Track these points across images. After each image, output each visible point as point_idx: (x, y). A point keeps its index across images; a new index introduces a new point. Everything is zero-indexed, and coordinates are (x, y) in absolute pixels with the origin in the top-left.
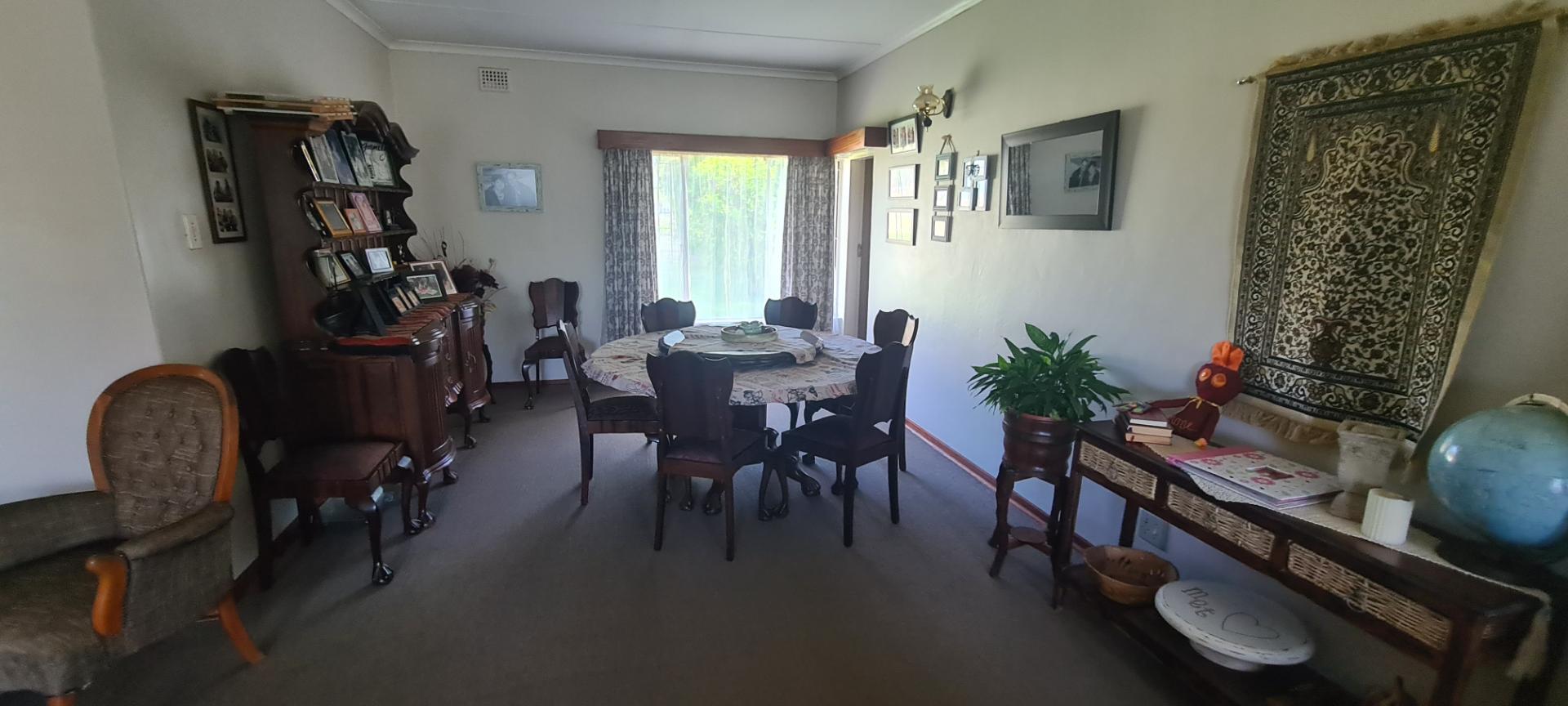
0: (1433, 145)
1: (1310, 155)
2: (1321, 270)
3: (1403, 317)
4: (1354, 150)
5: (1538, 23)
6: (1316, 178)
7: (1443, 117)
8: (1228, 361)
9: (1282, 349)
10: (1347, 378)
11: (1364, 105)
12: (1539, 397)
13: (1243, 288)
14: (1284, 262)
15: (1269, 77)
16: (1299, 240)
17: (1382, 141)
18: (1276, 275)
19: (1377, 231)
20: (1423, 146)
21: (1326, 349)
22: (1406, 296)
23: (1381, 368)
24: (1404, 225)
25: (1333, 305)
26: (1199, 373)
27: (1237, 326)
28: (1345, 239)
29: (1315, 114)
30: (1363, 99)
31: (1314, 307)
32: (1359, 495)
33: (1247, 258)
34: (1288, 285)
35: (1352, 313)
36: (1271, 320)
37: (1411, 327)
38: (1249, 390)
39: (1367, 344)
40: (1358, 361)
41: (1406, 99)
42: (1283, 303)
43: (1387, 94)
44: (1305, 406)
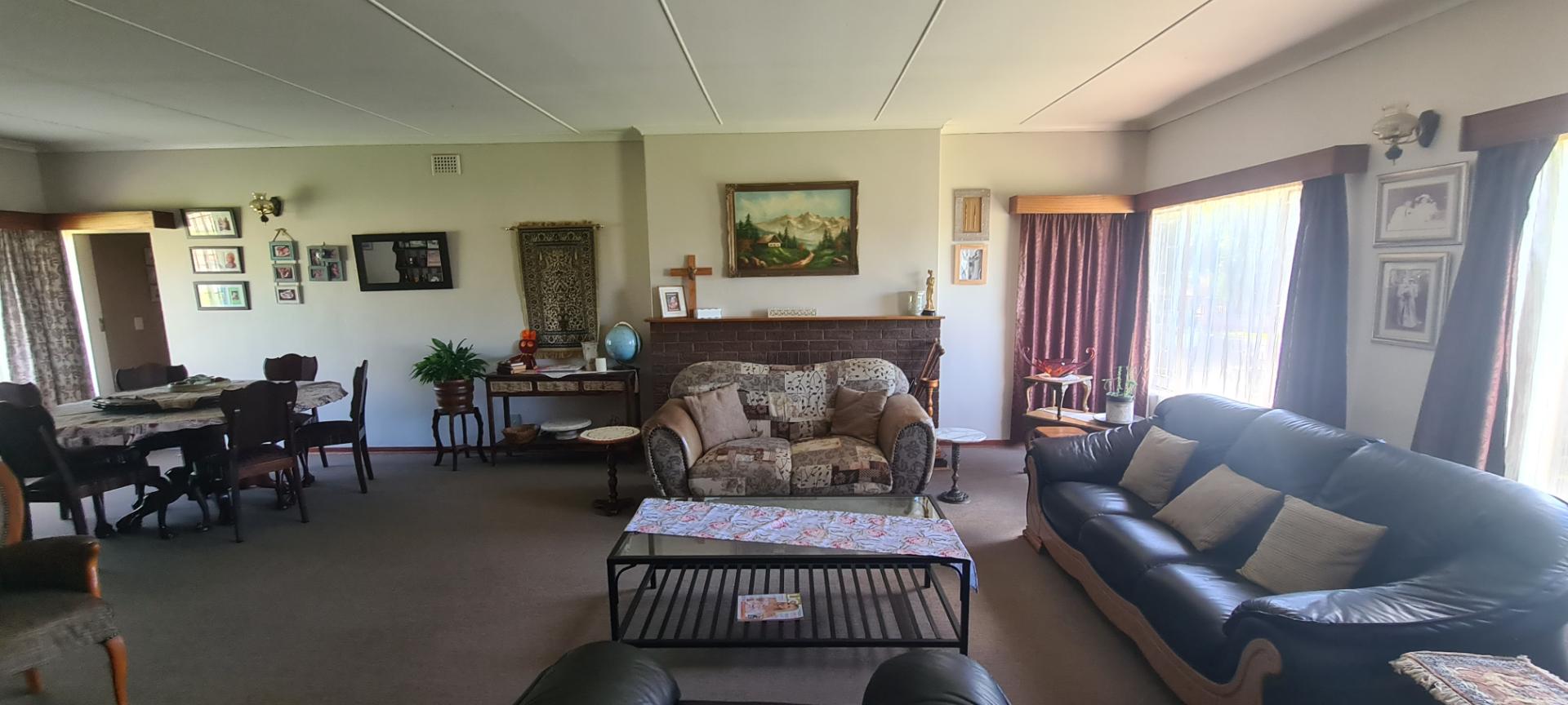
0: (576, 258)
1: (541, 258)
2: (555, 298)
3: (582, 310)
4: (555, 258)
5: (591, 228)
6: (545, 266)
7: (576, 250)
8: (530, 336)
9: (549, 328)
10: (572, 332)
11: (553, 244)
12: (621, 323)
13: (528, 308)
14: (541, 296)
15: (520, 230)
16: (545, 288)
17: (562, 255)
18: (540, 301)
19: (568, 284)
20: (573, 257)
21: (564, 324)
22: (581, 303)
23: (580, 327)
24: (575, 282)
25: (562, 309)
26: (520, 344)
27: (530, 323)
28: (560, 287)
29: (538, 244)
30: (553, 241)
31: (557, 311)
32: (593, 362)
33: (527, 295)
34: (545, 304)
35: (568, 310)
36: (542, 318)
37: (585, 313)
38: (541, 346)
39: (575, 320)
40: (574, 326)
41: (566, 243)
42: (545, 311)
43: (560, 241)
44: (563, 345)
